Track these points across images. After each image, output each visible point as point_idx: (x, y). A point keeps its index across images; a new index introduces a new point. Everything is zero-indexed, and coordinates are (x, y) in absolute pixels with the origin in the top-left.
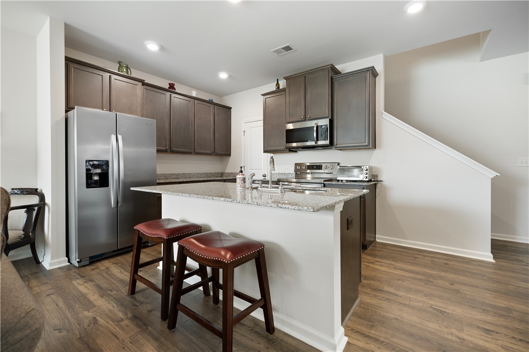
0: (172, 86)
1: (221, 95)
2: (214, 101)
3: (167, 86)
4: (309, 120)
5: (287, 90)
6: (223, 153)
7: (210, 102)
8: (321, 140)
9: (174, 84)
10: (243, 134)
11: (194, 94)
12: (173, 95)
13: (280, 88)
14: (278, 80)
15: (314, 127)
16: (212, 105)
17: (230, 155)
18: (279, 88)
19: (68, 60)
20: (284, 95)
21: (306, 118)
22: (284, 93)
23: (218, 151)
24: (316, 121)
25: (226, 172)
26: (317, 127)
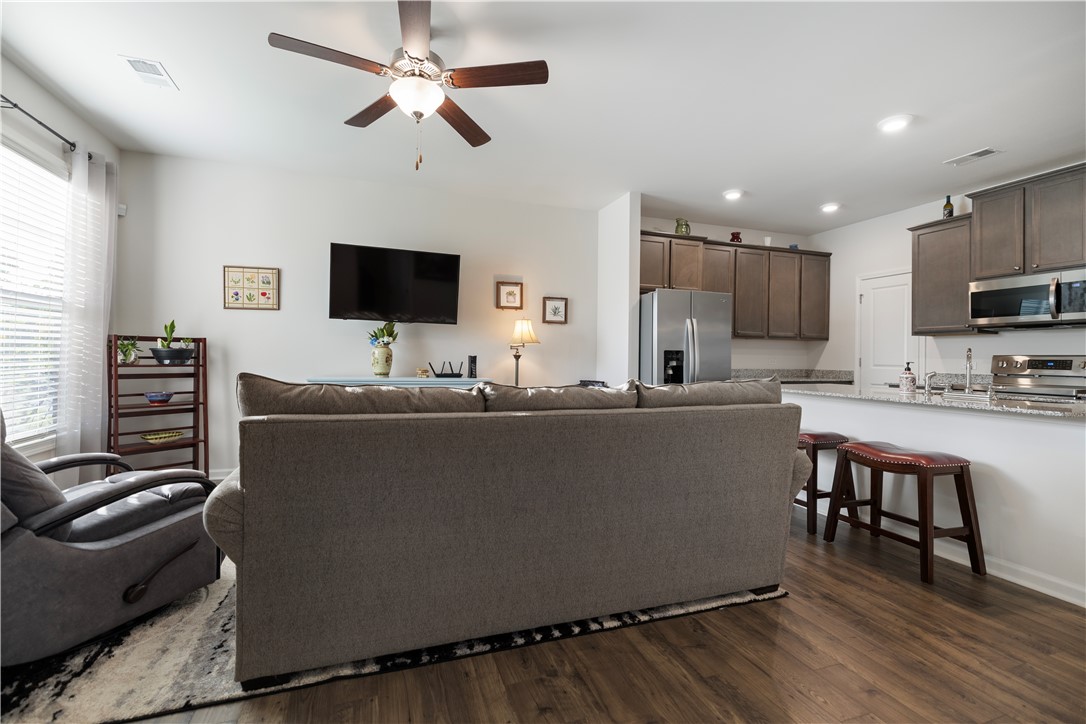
0: (736, 237)
1: (807, 233)
2: (800, 248)
3: (727, 239)
4: (1035, 272)
5: (975, 218)
6: (814, 335)
7: (793, 250)
8: (1068, 312)
9: (739, 234)
10: (858, 300)
11: (768, 242)
12: (740, 250)
13: (955, 214)
14: (948, 198)
15: (1049, 285)
16: (798, 256)
17: (827, 339)
18: (951, 213)
19: (643, 233)
20: (967, 228)
21: (1027, 269)
22: (967, 222)
23: (806, 332)
24: (1056, 275)
25: (818, 368)
26: (1058, 286)
